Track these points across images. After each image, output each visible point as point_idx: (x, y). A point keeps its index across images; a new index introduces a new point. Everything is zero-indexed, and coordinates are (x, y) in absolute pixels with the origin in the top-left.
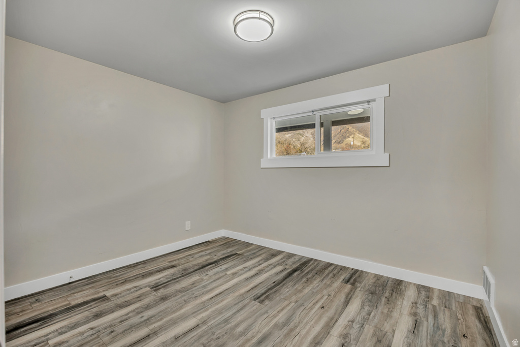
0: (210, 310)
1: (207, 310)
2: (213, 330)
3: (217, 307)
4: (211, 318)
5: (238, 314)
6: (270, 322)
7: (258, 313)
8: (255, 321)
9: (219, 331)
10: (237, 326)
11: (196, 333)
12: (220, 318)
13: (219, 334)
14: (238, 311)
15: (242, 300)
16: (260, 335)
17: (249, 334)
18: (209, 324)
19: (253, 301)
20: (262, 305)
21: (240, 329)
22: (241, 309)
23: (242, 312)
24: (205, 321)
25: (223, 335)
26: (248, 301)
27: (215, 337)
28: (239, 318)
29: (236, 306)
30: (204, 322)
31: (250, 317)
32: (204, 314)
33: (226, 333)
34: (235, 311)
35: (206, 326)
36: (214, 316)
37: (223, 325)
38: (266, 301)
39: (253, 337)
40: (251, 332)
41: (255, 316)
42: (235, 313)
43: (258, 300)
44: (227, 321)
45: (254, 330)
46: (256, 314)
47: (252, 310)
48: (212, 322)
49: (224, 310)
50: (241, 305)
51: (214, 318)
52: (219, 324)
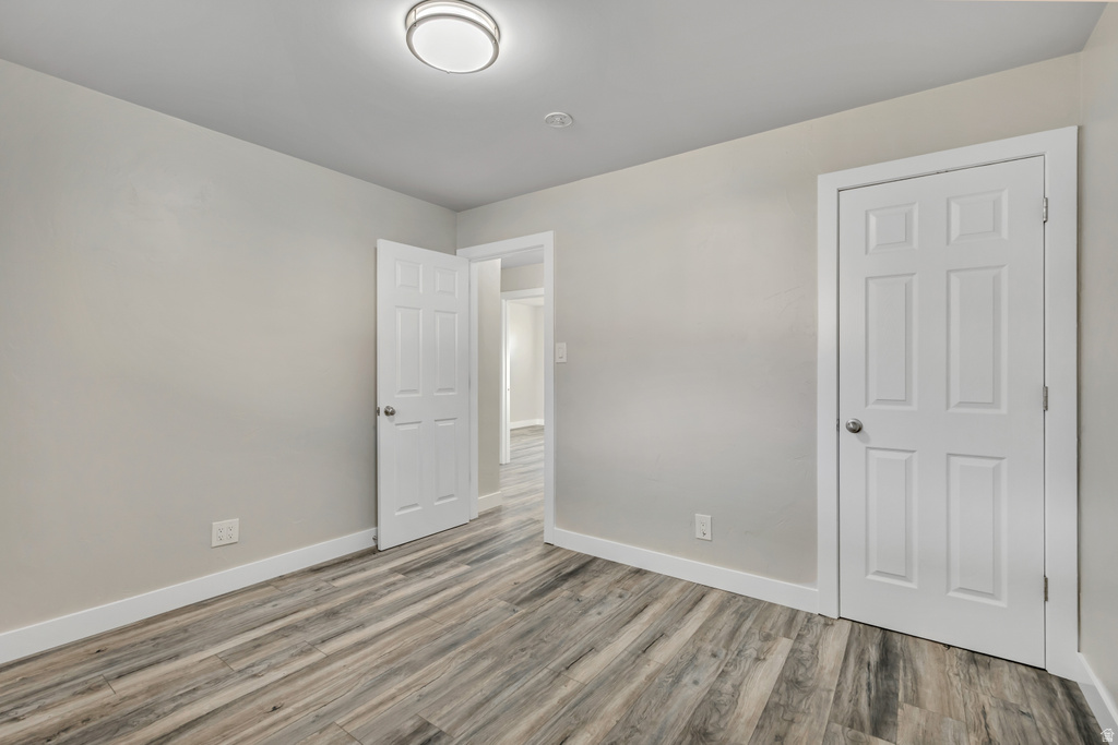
0: (554, 701)
1: (563, 702)
2: (535, 661)
3: (542, 711)
4: (546, 683)
5: (487, 693)
6: (423, 677)
7: (443, 694)
8: (454, 677)
9: (524, 659)
10: (491, 669)
11: (565, 655)
12: (529, 682)
13: (523, 656)
14: (488, 700)
15: (475, 732)
16: (451, 654)
17: (469, 655)
18: (546, 671)
19: (444, 729)
20: (424, 715)
21: (485, 664)
22: (480, 705)
23: (479, 697)
24: (557, 676)
25: (515, 653)
26: (458, 731)
27: (529, 652)
28: (486, 686)
29: (491, 714)
30: (557, 674)
31: (462, 685)
32: (564, 691)
33: (511, 657)
34: (496, 701)
35: (551, 667)
36: (540, 687)
37: (518, 669)
38: (408, 732)
39: (463, 652)
40: (466, 658)
41: (450, 689)
42: (495, 694)
43: (432, 733)
44: (512, 678)
45: (460, 661)
46: (446, 692)
47: (455, 704)
48: (541, 675)
49: (522, 701)
50: (481, 718)
51: (539, 682)
52: (527, 671)
